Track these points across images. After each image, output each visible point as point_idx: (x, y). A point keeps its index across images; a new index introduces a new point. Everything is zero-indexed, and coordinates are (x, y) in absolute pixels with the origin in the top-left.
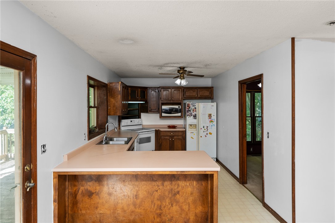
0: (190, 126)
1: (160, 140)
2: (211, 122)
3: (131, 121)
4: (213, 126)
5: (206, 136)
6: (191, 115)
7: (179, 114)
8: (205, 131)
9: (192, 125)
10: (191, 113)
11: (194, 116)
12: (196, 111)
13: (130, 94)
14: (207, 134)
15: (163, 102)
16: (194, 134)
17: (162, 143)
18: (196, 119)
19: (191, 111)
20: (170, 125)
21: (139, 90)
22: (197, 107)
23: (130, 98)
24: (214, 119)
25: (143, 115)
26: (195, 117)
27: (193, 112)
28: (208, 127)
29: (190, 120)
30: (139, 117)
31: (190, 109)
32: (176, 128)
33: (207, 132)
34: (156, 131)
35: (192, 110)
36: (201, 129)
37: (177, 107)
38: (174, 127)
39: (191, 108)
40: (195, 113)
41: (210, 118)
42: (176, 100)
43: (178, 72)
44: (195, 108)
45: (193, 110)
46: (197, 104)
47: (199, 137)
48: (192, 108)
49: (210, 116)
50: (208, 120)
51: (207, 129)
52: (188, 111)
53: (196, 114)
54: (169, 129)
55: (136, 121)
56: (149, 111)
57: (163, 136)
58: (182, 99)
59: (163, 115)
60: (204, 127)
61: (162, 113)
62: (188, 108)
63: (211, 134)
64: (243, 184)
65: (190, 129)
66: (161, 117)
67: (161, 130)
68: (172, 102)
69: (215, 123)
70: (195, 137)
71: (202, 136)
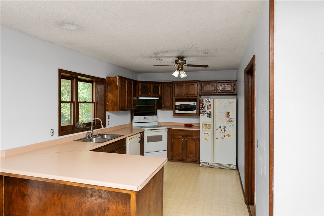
0: (204, 125)
1: (171, 139)
2: (229, 121)
3: (145, 118)
4: (232, 126)
5: (223, 138)
6: (205, 113)
7: (195, 112)
8: (221, 132)
9: (207, 124)
10: (205, 111)
11: (208, 114)
12: (211, 108)
13: (140, 89)
14: (224, 136)
15: (176, 98)
16: (209, 135)
17: (173, 143)
18: (211, 117)
19: (205, 109)
20: (187, 124)
21: (151, 85)
22: (212, 103)
23: (140, 94)
24: (233, 119)
25: (159, 112)
26: (210, 115)
27: (208, 110)
28: (225, 127)
29: (204, 118)
30: (155, 114)
31: (203, 106)
32: (193, 127)
33: (224, 134)
34: (168, 129)
35: (206, 107)
36: (217, 129)
37: (191, 103)
38: (190, 126)
39: (205, 104)
40: (210, 110)
41: (228, 117)
42: (191, 96)
43: (176, 63)
44: (210, 105)
45: (208, 108)
46: (212, 100)
47: (215, 139)
48: (207, 105)
49: (228, 114)
50: (225, 119)
51: (225, 130)
52: (201, 108)
53: (211, 112)
54: (185, 128)
55: (150, 118)
56: (164, 108)
57: (175, 135)
58: (197, 94)
59: (177, 112)
60: (220, 128)
61: (176, 110)
62: (202, 104)
63: (229, 135)
64: (248, 204)
65: (203, 129)
66: (175, 114)
67: (173, 128)
68: (186, 98)
69: (235, 123)
70: (210, 138)
71: (218, 138)
